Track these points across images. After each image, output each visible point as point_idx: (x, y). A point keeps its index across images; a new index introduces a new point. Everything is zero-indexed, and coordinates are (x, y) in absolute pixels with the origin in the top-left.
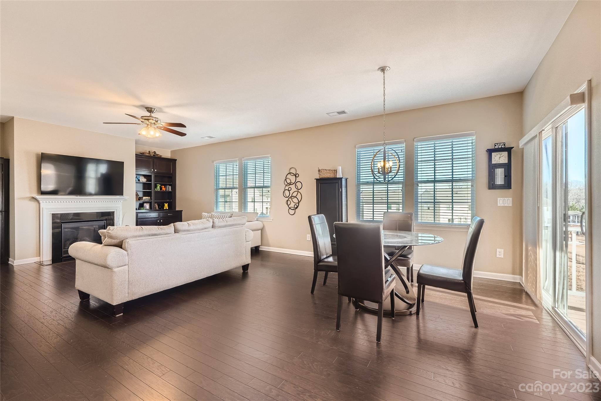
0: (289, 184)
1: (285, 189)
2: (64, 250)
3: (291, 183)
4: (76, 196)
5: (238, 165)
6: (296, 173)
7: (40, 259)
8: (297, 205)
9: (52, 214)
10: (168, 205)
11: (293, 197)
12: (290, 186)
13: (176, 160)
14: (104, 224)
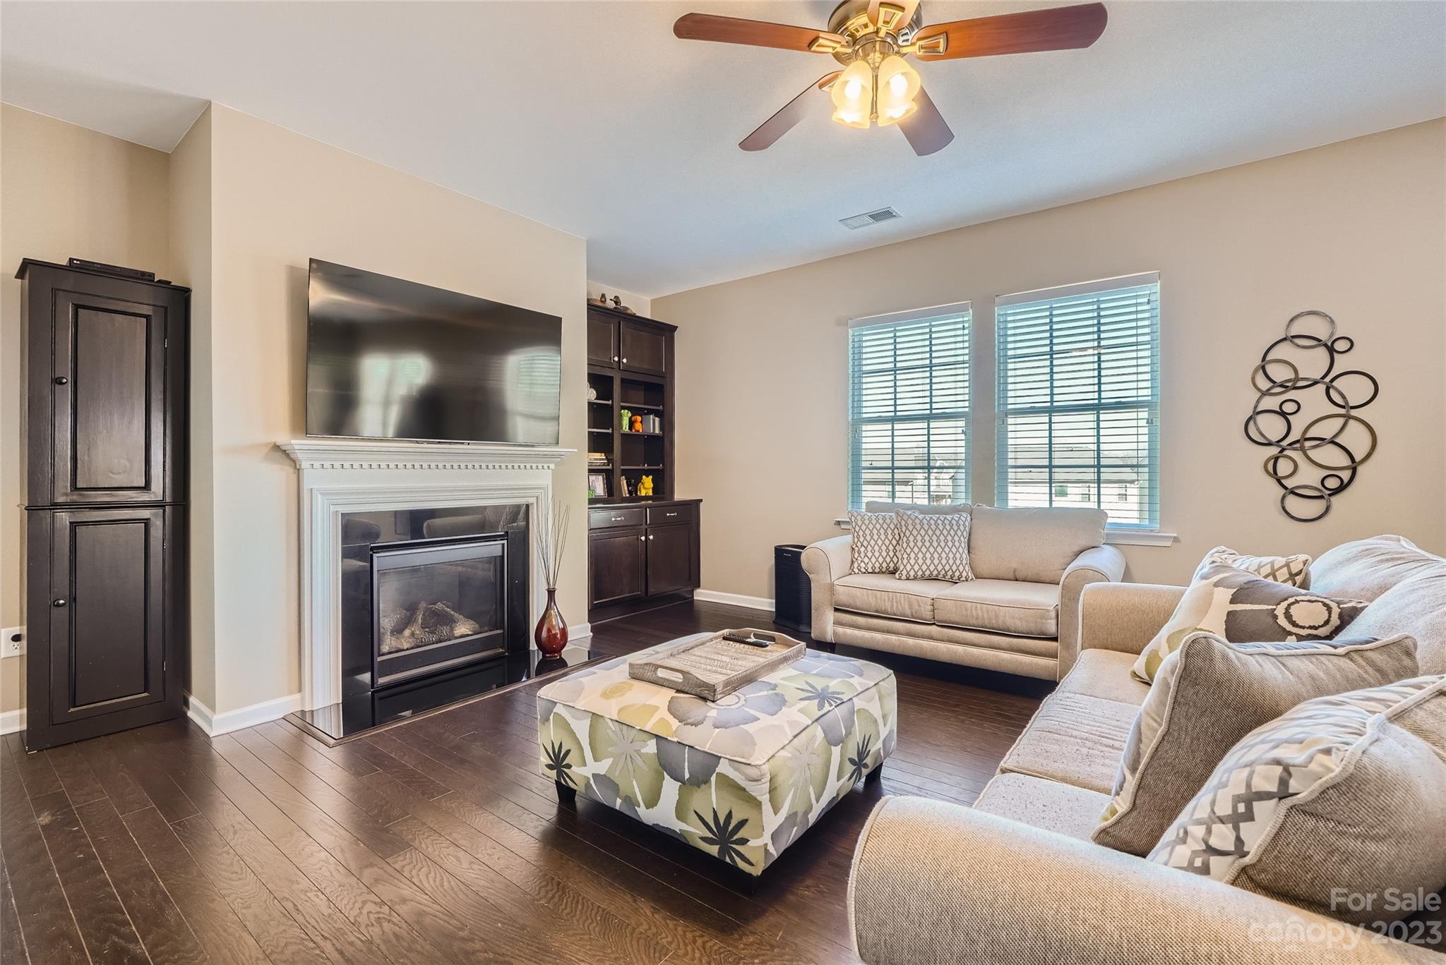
0: (1281, 386)
1: (1256, 407)
2: (380, 659)
3: (1297, 379)
4: (428, 443)
5: (966, 325)
6: (1332, 334)
7: (303, 699)
8: (1346, 475)
9: (342, 514)
10: (652, 480)
11: (1308, 444)
12: (1292, 395)
13: (676, 328)
14: (500, 554)
